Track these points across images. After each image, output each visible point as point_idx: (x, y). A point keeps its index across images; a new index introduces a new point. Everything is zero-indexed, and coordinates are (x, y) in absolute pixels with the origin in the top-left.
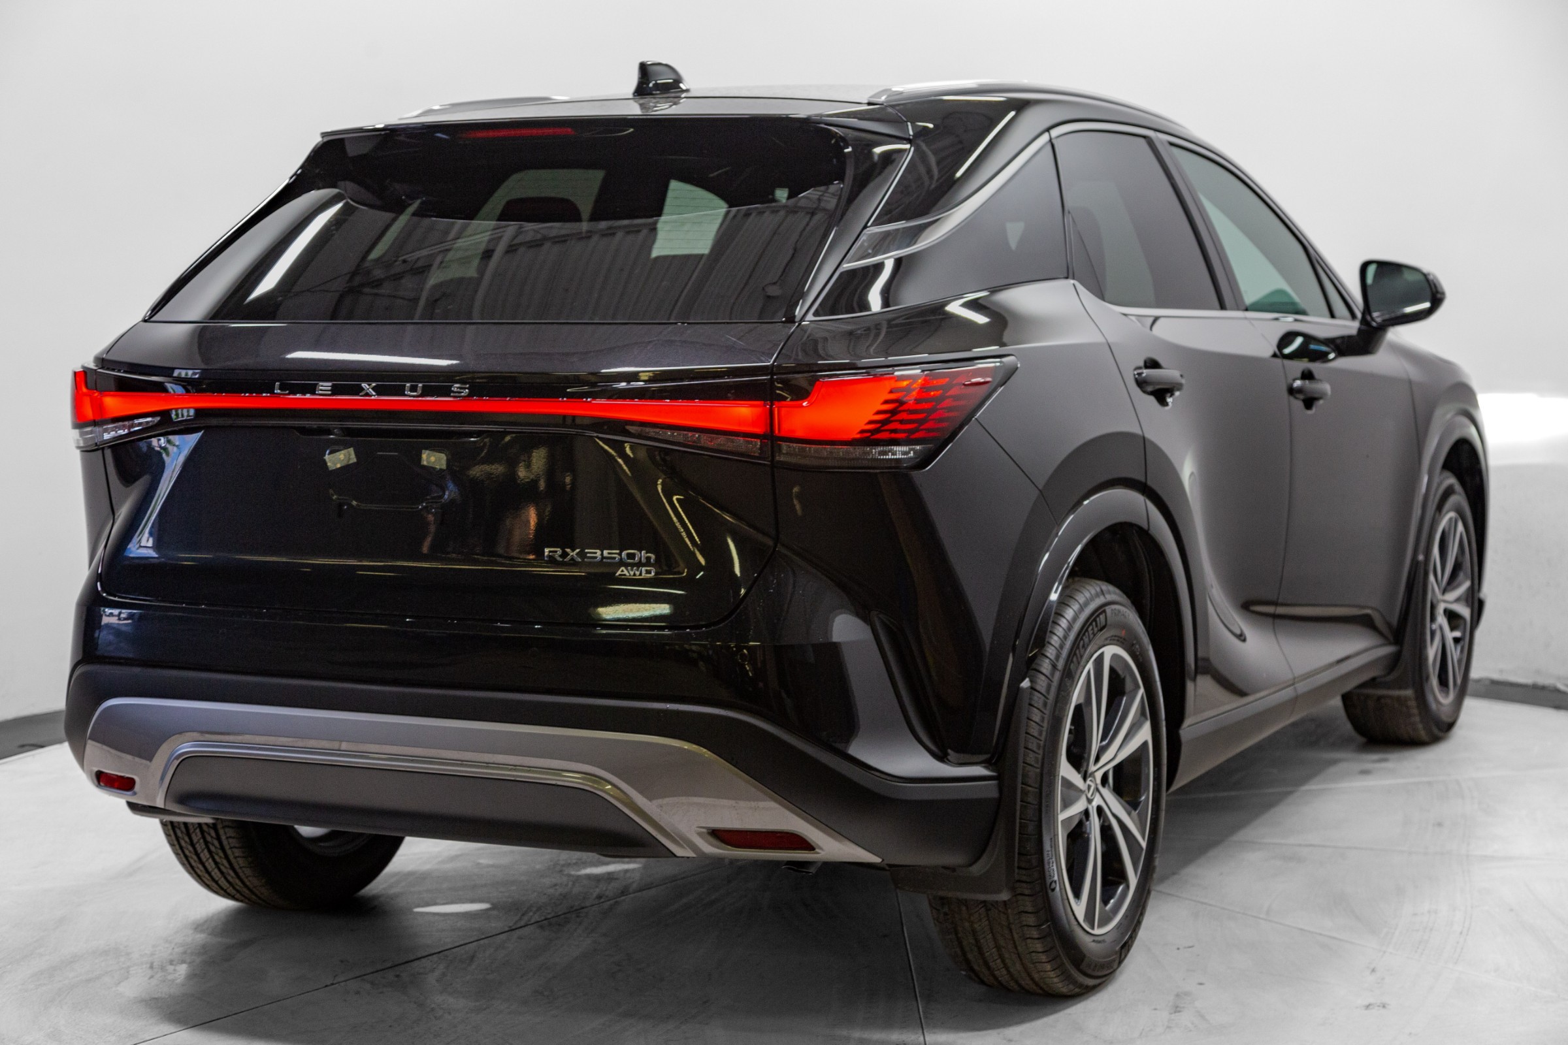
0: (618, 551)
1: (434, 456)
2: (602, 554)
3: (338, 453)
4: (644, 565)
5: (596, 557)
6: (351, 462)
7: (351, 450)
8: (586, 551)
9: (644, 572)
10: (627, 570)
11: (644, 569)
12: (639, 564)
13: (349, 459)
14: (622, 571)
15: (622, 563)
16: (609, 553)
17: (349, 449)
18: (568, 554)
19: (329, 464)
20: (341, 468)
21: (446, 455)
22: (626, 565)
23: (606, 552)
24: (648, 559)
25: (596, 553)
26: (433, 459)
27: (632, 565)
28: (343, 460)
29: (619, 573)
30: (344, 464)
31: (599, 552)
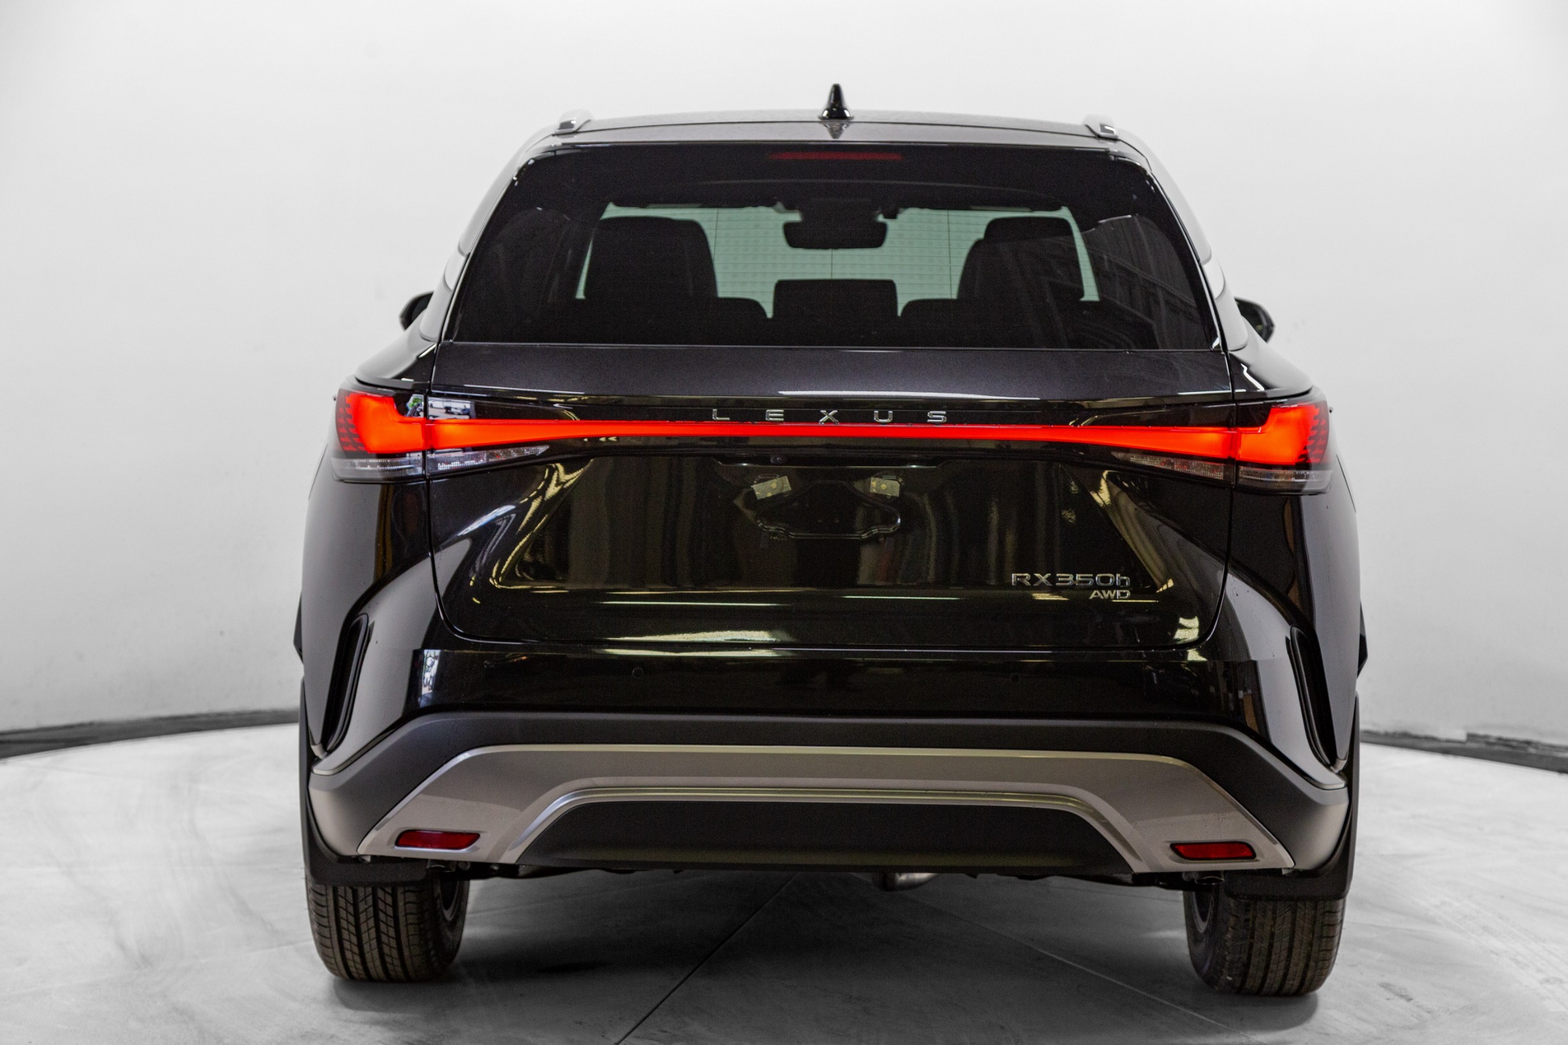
0: (1091, 575)
1: (885, 484)
2: (1074, 579)
3: (769, 482)
4: (1118, 588)
5: (1068, 581)
6: (784, 491)
7: (786, 479)
8: (1058, 575)
9: (1118, 594)
10: (1101, 593)
11: (1118, 592)
12: (1114, 587)
13: (783, 488)
14: (1096, 594)
15: (1095, 587)
16: (1082, 577)
17: (783, 478)
18: (1037, 579)
19: (757, 493)
20: (773, 497)
21: (899, 483)
22: (1100, 588)
23: (1078, 576)
24: (1123, 582)
25: (1068, 577)
26: (884, 486)
27: (1107, 589)
28: (775, 489)
29: (1093, 596)
30: (775, 493)
31: (1071, 577)
